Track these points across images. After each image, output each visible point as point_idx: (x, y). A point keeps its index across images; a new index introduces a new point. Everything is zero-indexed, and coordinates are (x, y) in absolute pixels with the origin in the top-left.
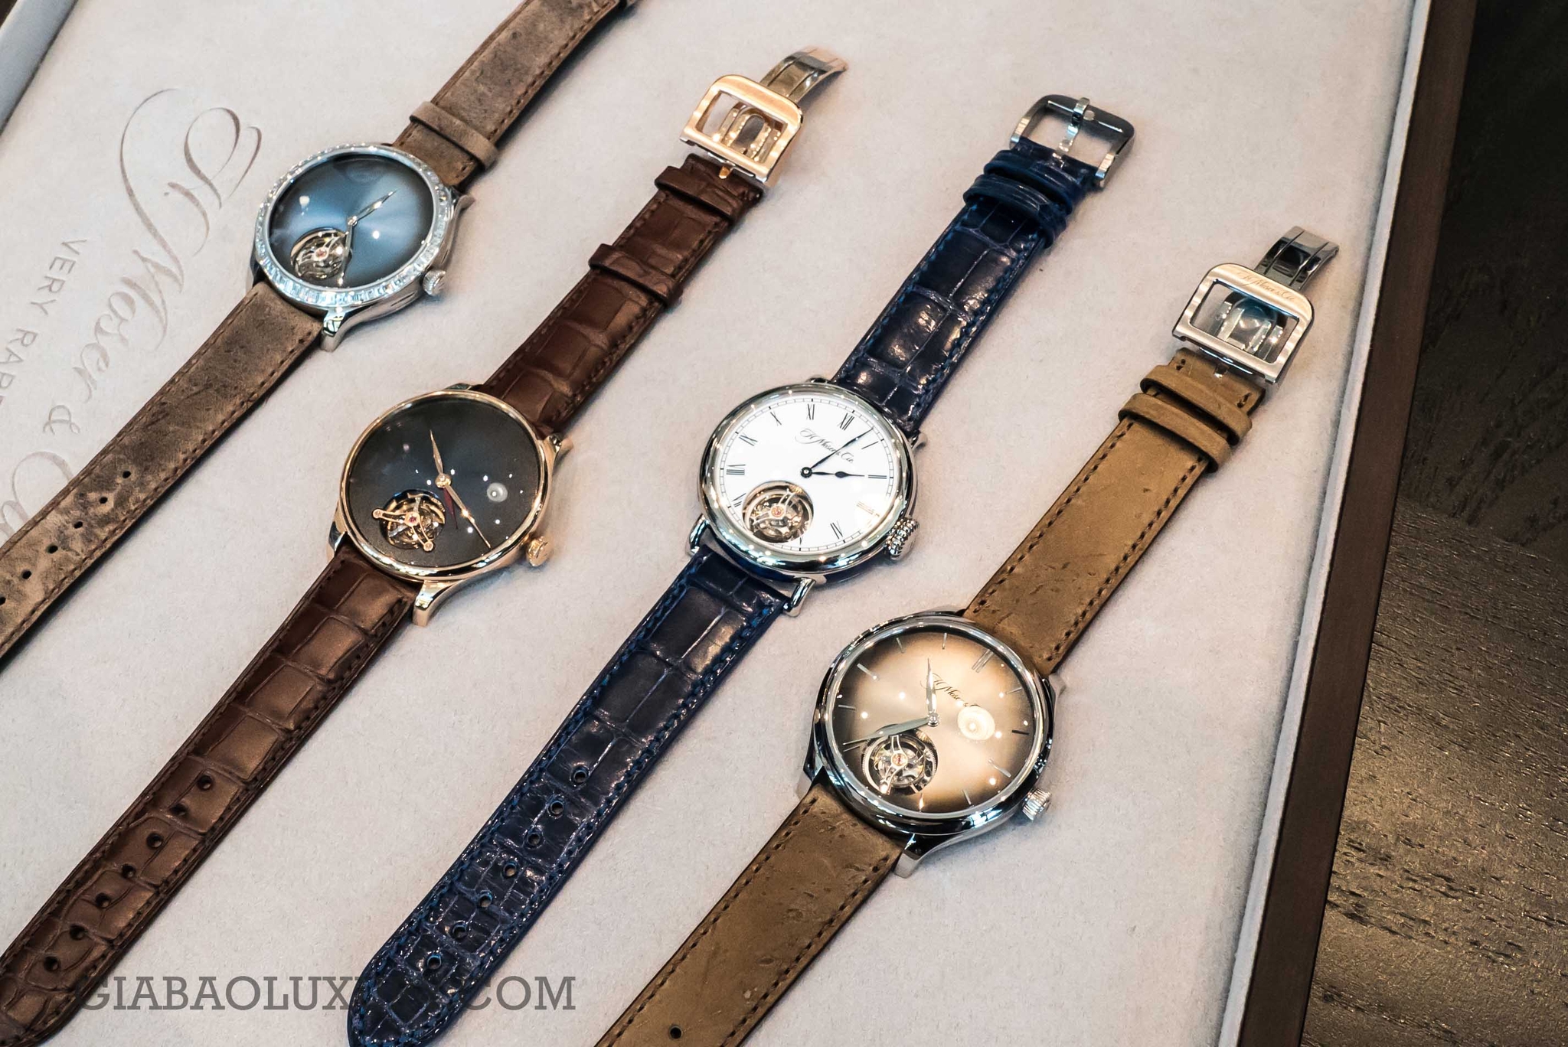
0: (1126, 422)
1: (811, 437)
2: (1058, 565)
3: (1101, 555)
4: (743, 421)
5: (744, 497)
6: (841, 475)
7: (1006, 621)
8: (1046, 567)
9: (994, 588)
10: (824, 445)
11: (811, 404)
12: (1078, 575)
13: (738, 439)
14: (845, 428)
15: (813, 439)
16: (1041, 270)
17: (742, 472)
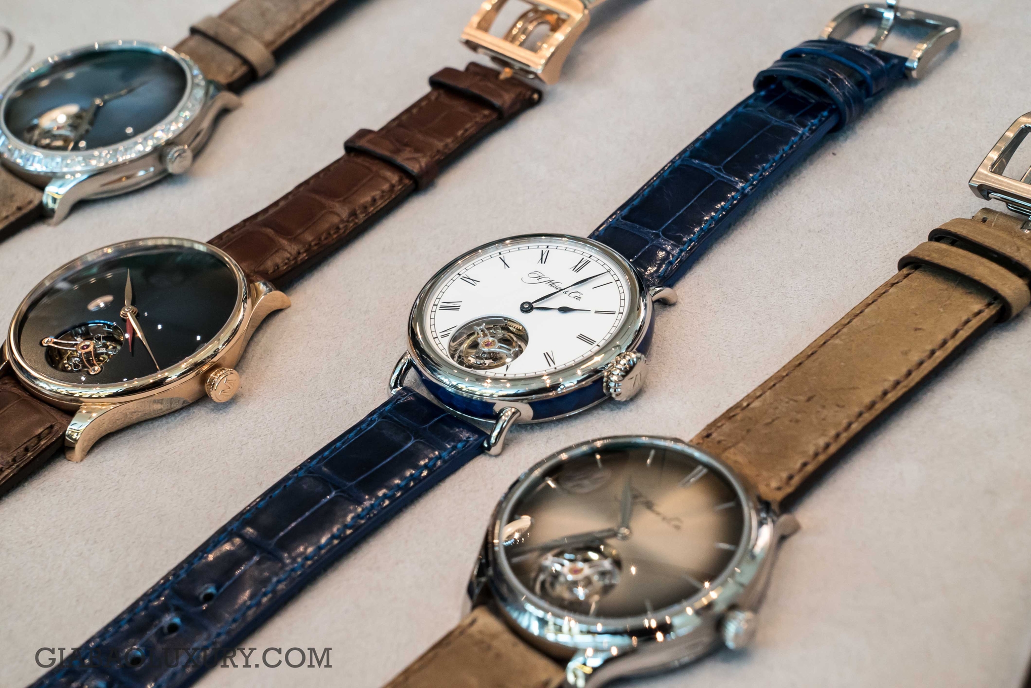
0: (905, 271)
1: (539, 278)
2: (802, 398)
3: (854, 388)
4: (469, 265)
5: (454, 330)
6: (565, 310)
7: (732, 450)
8: (787, 400)
9: (723, 422)
10: (551, 285)
11: (545, 250)
12: (824, 407)
13: (459, 279)
14: (578, 271)
15: (541, 280)
16: (834, 154)
17: (457, 308)
